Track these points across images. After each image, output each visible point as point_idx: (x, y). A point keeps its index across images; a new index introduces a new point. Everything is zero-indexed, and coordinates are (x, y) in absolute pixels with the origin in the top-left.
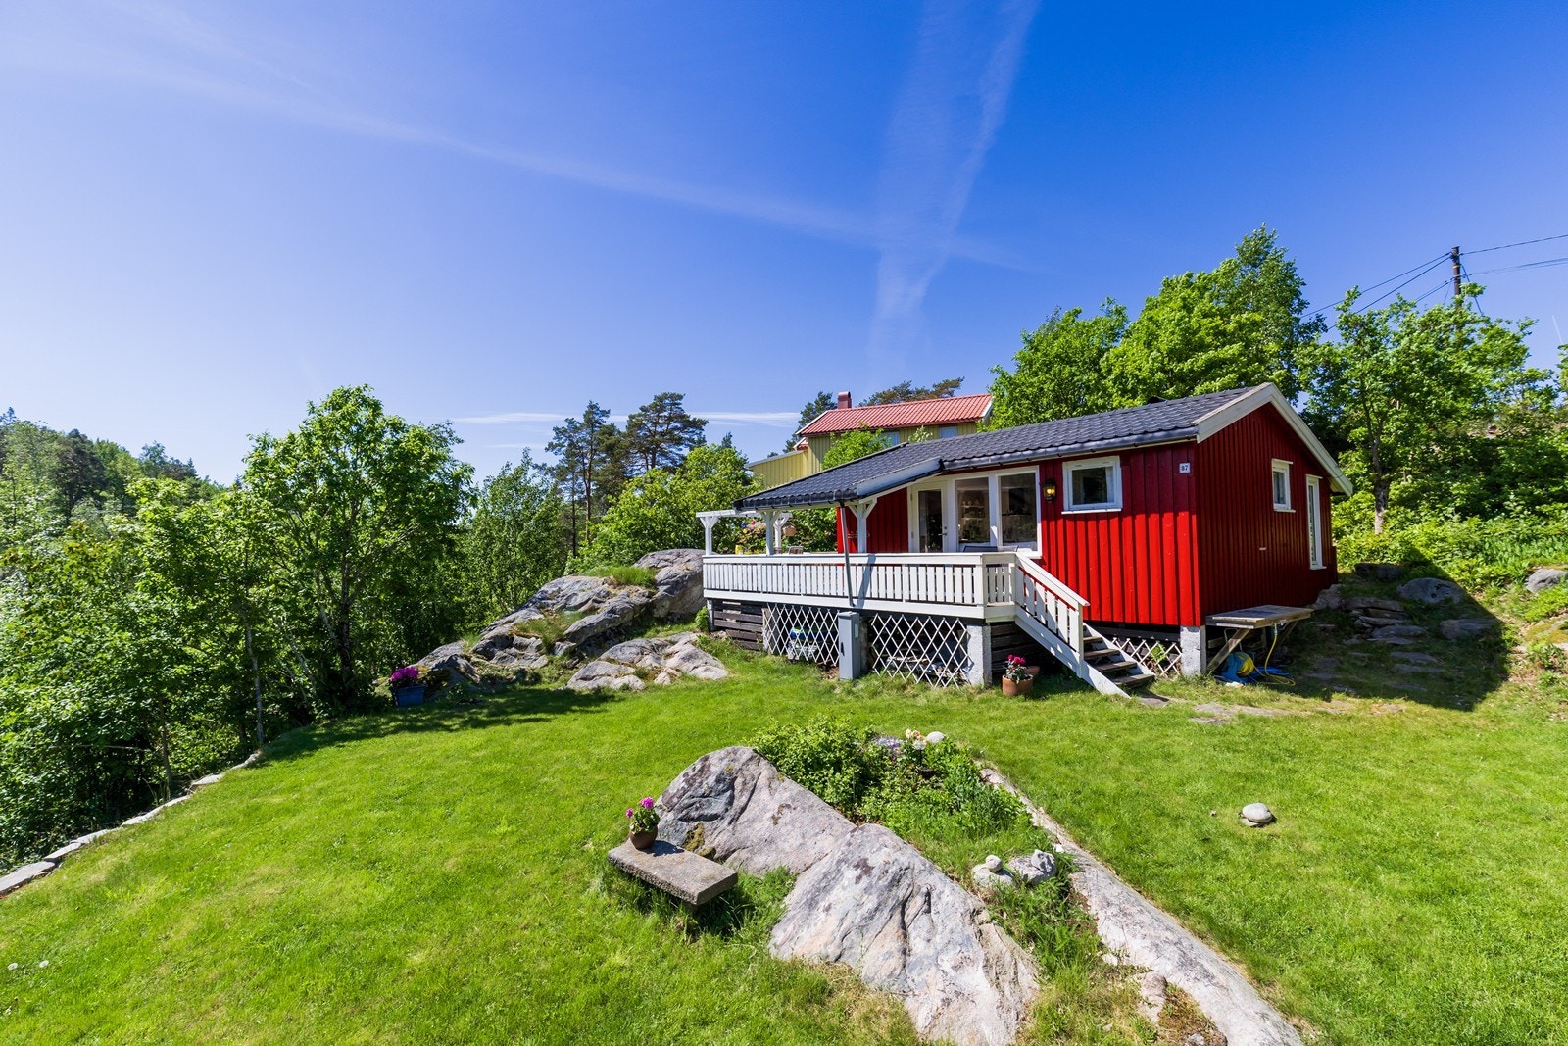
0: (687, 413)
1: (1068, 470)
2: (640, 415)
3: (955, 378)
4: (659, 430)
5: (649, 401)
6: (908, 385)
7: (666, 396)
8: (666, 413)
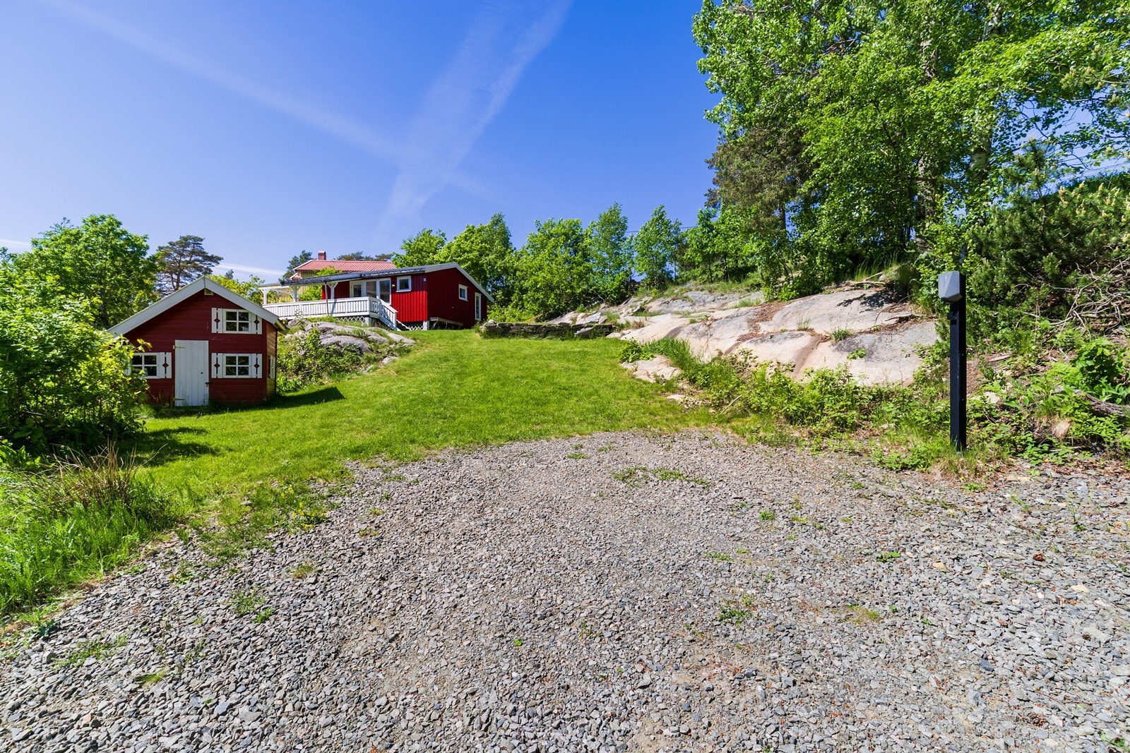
0: (206, 250)
1: (399, 279)
2: (167, 247)
3: (389, 253)
4: (183, 260)
5: (176, 239)
6: (361, 253)
7: (190, 238)
8: (189, 249)
